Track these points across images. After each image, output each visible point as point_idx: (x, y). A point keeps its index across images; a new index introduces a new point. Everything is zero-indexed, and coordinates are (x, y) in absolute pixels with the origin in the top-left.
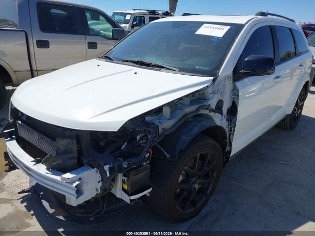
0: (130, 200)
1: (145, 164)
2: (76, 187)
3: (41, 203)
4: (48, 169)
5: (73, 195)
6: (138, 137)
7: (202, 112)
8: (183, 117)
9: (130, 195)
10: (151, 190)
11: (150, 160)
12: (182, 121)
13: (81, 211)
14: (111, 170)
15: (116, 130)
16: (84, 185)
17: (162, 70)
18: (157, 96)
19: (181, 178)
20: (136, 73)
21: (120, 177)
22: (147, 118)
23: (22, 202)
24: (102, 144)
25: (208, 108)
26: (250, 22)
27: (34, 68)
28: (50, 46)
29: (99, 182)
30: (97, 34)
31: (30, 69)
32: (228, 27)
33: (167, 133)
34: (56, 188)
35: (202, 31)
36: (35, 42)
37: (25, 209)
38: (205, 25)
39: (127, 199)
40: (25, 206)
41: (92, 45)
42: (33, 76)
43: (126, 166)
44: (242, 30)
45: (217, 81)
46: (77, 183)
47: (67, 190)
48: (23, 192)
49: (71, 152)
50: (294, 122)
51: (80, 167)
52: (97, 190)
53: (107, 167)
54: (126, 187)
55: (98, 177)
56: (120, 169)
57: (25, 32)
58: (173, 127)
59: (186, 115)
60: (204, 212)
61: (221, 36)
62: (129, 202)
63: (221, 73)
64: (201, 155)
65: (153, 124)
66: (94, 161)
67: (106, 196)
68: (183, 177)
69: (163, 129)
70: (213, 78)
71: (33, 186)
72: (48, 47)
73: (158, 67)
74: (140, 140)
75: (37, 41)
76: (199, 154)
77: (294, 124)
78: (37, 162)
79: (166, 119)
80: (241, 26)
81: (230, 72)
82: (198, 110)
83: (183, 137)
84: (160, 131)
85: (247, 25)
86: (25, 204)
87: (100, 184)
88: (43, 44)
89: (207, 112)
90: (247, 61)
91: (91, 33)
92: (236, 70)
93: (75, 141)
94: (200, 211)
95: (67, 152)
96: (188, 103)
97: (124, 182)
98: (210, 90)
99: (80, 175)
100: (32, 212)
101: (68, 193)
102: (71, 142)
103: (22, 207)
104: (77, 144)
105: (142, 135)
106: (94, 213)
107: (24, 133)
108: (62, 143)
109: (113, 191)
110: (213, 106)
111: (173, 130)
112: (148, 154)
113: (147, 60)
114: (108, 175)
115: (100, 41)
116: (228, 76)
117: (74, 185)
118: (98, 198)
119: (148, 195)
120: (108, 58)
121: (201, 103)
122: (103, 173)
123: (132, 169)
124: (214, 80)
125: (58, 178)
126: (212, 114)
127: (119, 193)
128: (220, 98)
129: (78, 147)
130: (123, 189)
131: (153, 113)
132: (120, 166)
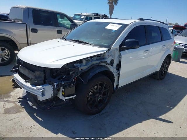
0: (65, 99)
1: (73, 84)
2: (42, 91)
3: (27, 102)
4: (31, 85)
5: (40, 95)
6: (71, 73)
7: (102, 64)
8: (92, 65)
9: (65, 97)
10: (75, 96)
11: (75, 83)
12: (91, 67)
13: (44, 105)
14: (57, 85)
15: (60, 68)
16: (46, 91)
17: (86, 44)
18: (80, 55)
19: (90, 93)
20: (74, 45)
21: (62, 89)
22: (75, 65)
23: (19, 103)
24: (54, 75)
25: (105, 62)
26: (131, 24)
27: (29, 42)
28: (38, 31)
29: (52, 91)
30: (63, 26)
31: (27, 43)
32: (121, 26)
33: (83, 71)
34: (34, 93)
35: (109, 27)
36: (30, 29)
37: (20, 105)
38: (110, 24)
39: (64, 99)
40: (20, 104)
41: (60, 32)
42: (28, 45)
43: (63, 84)
44: (127, 27)
45: (110, 51)
46: (42, 90)
47: (38, 93)
48: (20, 98)
49: (41, 78)
50: (163, 76)
51: (45, 84)
52: (51, 95)
53: (55, 84)
54: (64, 94)
55: (52, 89)
56: (61, 85)
57: (26, 24)
58: (86, 69)
59: (93, 64)
60: (103, 112)
61: (116, 30)
62: (65, 100)
63: (113, 47)
64: (100, 83)
65: (77, 67)
66: (51, 81)
67: (55, 98)
68: (91, 93)
69: (81, 69)
70: (108, 49)
71: (24, 96)
72: (37, 32)
73: (85, 43)
74: (72, 74)
75: (32, 29)
76: (99, 83)
77: (162, 77)
78: (27, 82)
79: (83, 65)
80: (127, 25)
81: (118, 47)
82: (99, 63)
83: (91, 74)
84: (80, 70)
85: (130, 25)
86: (20, 103)
87: (53, 92)
88: (34, 31)
89: (105, 64)
90: (127, 42)
91: (60, 25)
92: (121, 46)
93: (43, 73)
94: (101, 111)
95: (39, 77)
96: (95, 60)
97: (63, 91)
98: (107, 54)
99: (44, 87)
100: (23, 107)
101: (39, 95)
102: (41, 73)
103: (19, 104)
104: (44, 74)
105: (73, 72)
106: (50, 106)
107: (22, 71)
108: (38, 73)
109: (58, 96)
110: (109, 62)
111: (87, 70)
112: (74, 80)
113: (81, 40)
114: (56, 87)
115: (64, 30)
116: (117, 49)
117: (41, 91)
118: (52, 99)
119: (74, 98)
120: (64, 39)
121: (102, 60)
122: (54, 86)
123: (66, 86)
124: (109, 50)
125: (35, 88)
126: (108, 66)
127: (61, 97)
128: (112, 59)
129: (44, 75)
130: (63, 95)
131: (78, 63)
132: (61, 84)
